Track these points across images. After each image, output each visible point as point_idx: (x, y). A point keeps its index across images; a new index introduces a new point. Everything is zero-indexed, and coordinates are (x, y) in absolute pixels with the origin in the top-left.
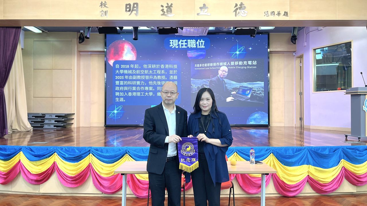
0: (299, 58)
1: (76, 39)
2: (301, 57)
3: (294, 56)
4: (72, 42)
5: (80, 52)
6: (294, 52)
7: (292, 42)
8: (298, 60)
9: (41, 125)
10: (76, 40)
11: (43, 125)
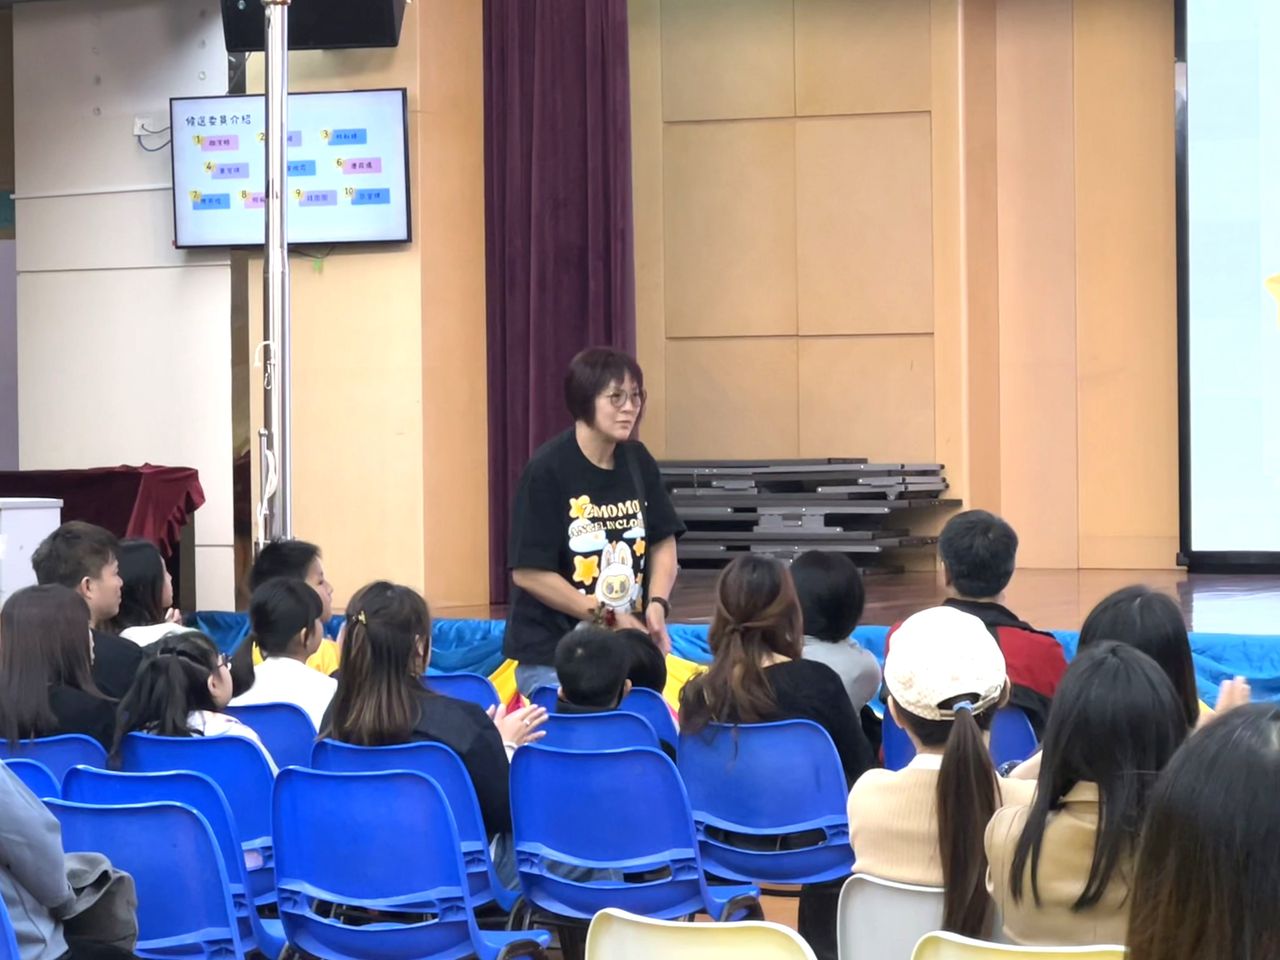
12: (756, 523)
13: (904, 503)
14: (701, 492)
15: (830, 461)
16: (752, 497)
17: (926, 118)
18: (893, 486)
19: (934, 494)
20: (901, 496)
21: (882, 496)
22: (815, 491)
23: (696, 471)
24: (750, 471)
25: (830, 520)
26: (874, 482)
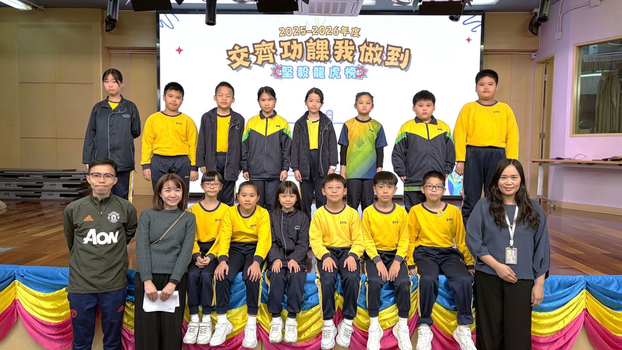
0: (543, 63)
1: (100, 23)
2: (548, 63)
3: (533, 59)
4: (91, 28)
5: (109, 48)
6: (533, 52)
7: (531, 30)
8: (541, 68)
9: (35, 193)
10: (98, 26)
11: (41, 193)
12: (43, 186)
14: (27, 178)
15: (64, 171)
16: (41, 180)
17: (92, 85)
21: (79, 180)
22: (60, 178)
23: (25, 173)
24: (41, 173)
25: (64, 186)
26: (77, 176)
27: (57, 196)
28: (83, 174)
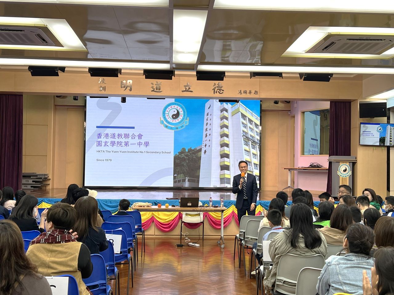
3: (289, 115)
5: (56, 105)
8: (292, 120)
13: (45, 179)
15: (33, 173)
17: (47, 126)
18: (43, 177)
19: (47, 178)
20: (44, 178)
21: (41, 178)
22: (30, 177)
25: (33, 181)
26: (40, 176)
27: (29, 187)
28: (44, 175)
